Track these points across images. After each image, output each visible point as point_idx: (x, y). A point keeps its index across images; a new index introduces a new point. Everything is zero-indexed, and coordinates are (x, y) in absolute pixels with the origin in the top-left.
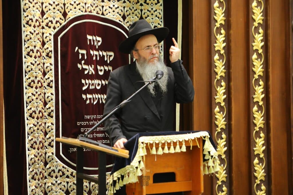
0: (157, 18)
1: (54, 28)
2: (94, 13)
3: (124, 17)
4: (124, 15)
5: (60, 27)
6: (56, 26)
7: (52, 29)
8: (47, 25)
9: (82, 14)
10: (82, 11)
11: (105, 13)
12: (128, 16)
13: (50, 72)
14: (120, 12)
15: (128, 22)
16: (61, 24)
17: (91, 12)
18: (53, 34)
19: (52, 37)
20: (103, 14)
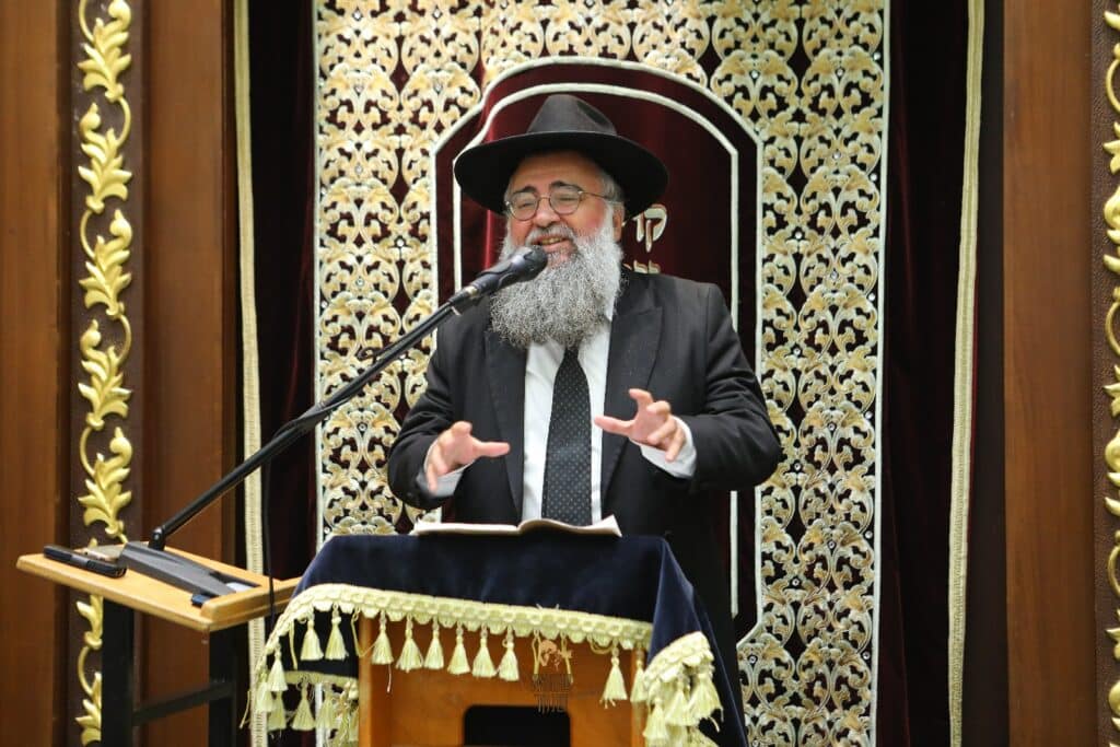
0: (859, 49)
1: (439, 128)
2: (590, 56)
3: (710, 61)
4: (710, 48)
5: (461, 121)
6: (445, 119)
7: (430, 130)
8: (414, 120)
9: (527, 63)
10: (528, 54)
11: (639, 51)
12: (728, 52)
13: (423, 293)
14: (691, 40)
15: (728, 78)
16: (463, 111)
17: (571, 52)
18: (433, 149)
19: (431, 165)
20: (631, 56)
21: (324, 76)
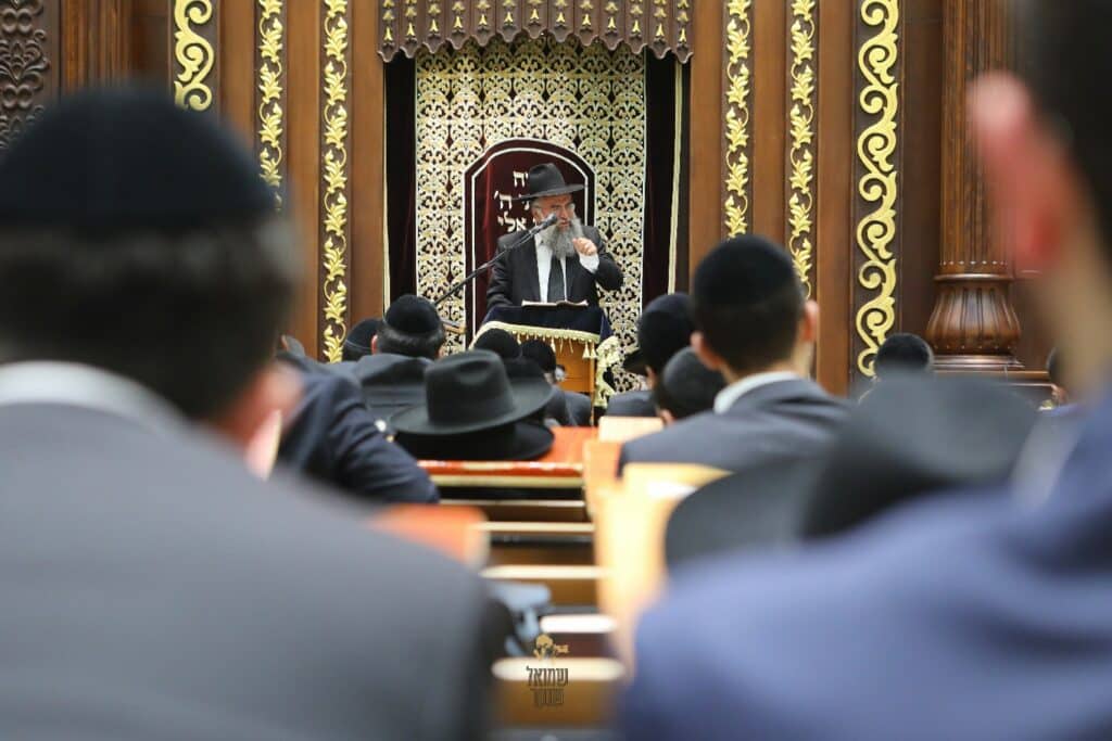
0: (635, 140)
1: (466, 163)
2: (529, 137)
3: (577, 142)
4: (577, 137)
5: (476, 160)
6: (469, 160)
7: (463, 164)
8: (455, 159)
9: (506, 139)
10: (506, 136)
11: (548, 136)
12: (584, 138)
13: (459, 229)
14: (570, 133)
15: (584, 148)
16: (476, 156)
17: (522, 135)
18: (464, 172)
19: (462, 178)
20: (545, 138)
21: (420, 140)
